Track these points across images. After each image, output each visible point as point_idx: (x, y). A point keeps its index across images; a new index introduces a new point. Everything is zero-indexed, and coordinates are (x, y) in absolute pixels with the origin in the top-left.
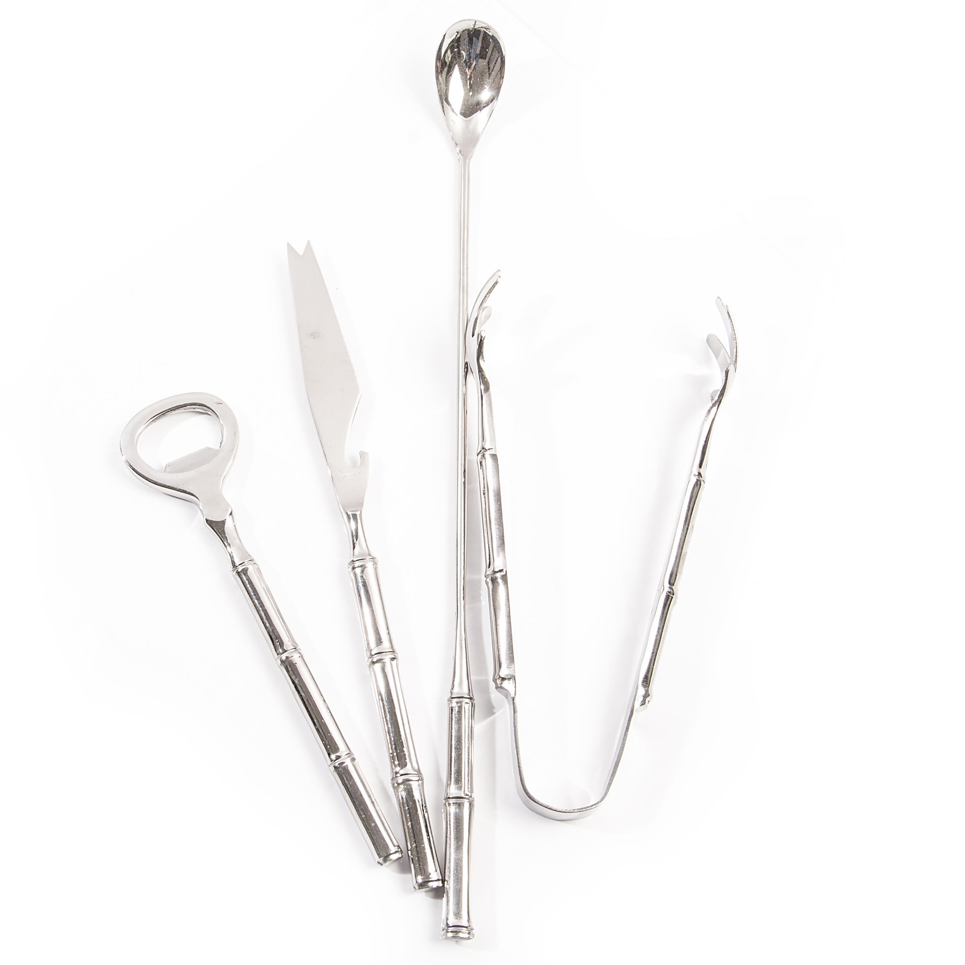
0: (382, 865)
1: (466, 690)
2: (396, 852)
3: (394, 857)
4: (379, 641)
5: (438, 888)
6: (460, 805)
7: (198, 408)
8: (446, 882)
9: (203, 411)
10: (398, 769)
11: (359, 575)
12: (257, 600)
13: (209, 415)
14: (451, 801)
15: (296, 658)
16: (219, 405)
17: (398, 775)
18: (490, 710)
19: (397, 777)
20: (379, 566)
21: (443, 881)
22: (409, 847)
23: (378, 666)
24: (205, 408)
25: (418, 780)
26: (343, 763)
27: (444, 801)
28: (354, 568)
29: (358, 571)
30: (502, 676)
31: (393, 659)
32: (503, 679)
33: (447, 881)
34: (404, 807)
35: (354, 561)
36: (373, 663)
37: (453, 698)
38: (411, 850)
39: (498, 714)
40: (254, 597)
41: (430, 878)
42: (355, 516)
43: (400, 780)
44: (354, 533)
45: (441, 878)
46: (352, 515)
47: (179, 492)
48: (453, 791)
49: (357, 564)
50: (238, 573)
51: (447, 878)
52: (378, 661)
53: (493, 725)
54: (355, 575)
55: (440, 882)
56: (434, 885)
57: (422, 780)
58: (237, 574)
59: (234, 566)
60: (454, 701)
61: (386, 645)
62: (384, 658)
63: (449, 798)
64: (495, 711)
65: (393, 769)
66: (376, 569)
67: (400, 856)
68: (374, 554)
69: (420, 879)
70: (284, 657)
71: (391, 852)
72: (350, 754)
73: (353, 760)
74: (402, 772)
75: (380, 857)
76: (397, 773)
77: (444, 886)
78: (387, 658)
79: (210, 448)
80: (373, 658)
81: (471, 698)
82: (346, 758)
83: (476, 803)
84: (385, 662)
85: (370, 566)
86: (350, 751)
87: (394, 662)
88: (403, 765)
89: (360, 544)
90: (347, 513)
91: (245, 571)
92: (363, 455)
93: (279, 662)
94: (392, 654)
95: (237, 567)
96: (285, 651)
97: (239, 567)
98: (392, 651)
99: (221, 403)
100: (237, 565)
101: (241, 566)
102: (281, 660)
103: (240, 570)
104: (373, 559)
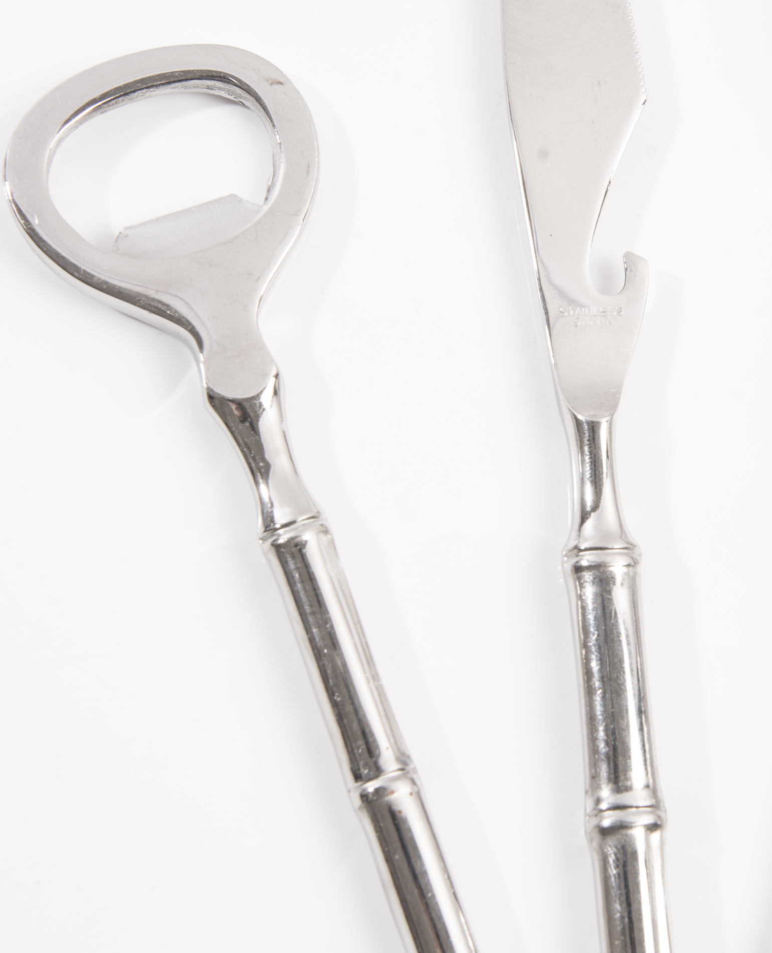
4: (622, 776)
7: (220, 89)
9: (232, 98)
11: (588, 587)
12: (319, 627)
13: (247, 107)
15: (402, 796)
16: (276, 86)
20: (644, 569)
24: (238, 90)
28: (578, 569)
29: (588, 577)
31: (654, 827)
35: (580, 550)
36: (602, 831)
42: (594, 428)
46: (589, 423)
49: (587, 558)
50: (277, 547)
52: (614, 829)
54: (581, 589)
58: (273, 548)
59: (269, 525)
62: (630, 822)
68: (635, 534)
70: (371, 787)
78: (638, 824)
79: (239, 200)
80: (603, 818)
85: (619, 568)
87: (656, 836)
90: (576, 418)
91: (297, 545)
92: (631, 264)
93: (358, 802)
94: (651, 813)
95: (276, 529)
96: (378, 771)
97: (281, 531)
98: (655, 806)
99: (281, 83)
100: (278, 526)
101: (287, 529)
102: (364, 797)
103: (281, 541)
104: (629, 548)
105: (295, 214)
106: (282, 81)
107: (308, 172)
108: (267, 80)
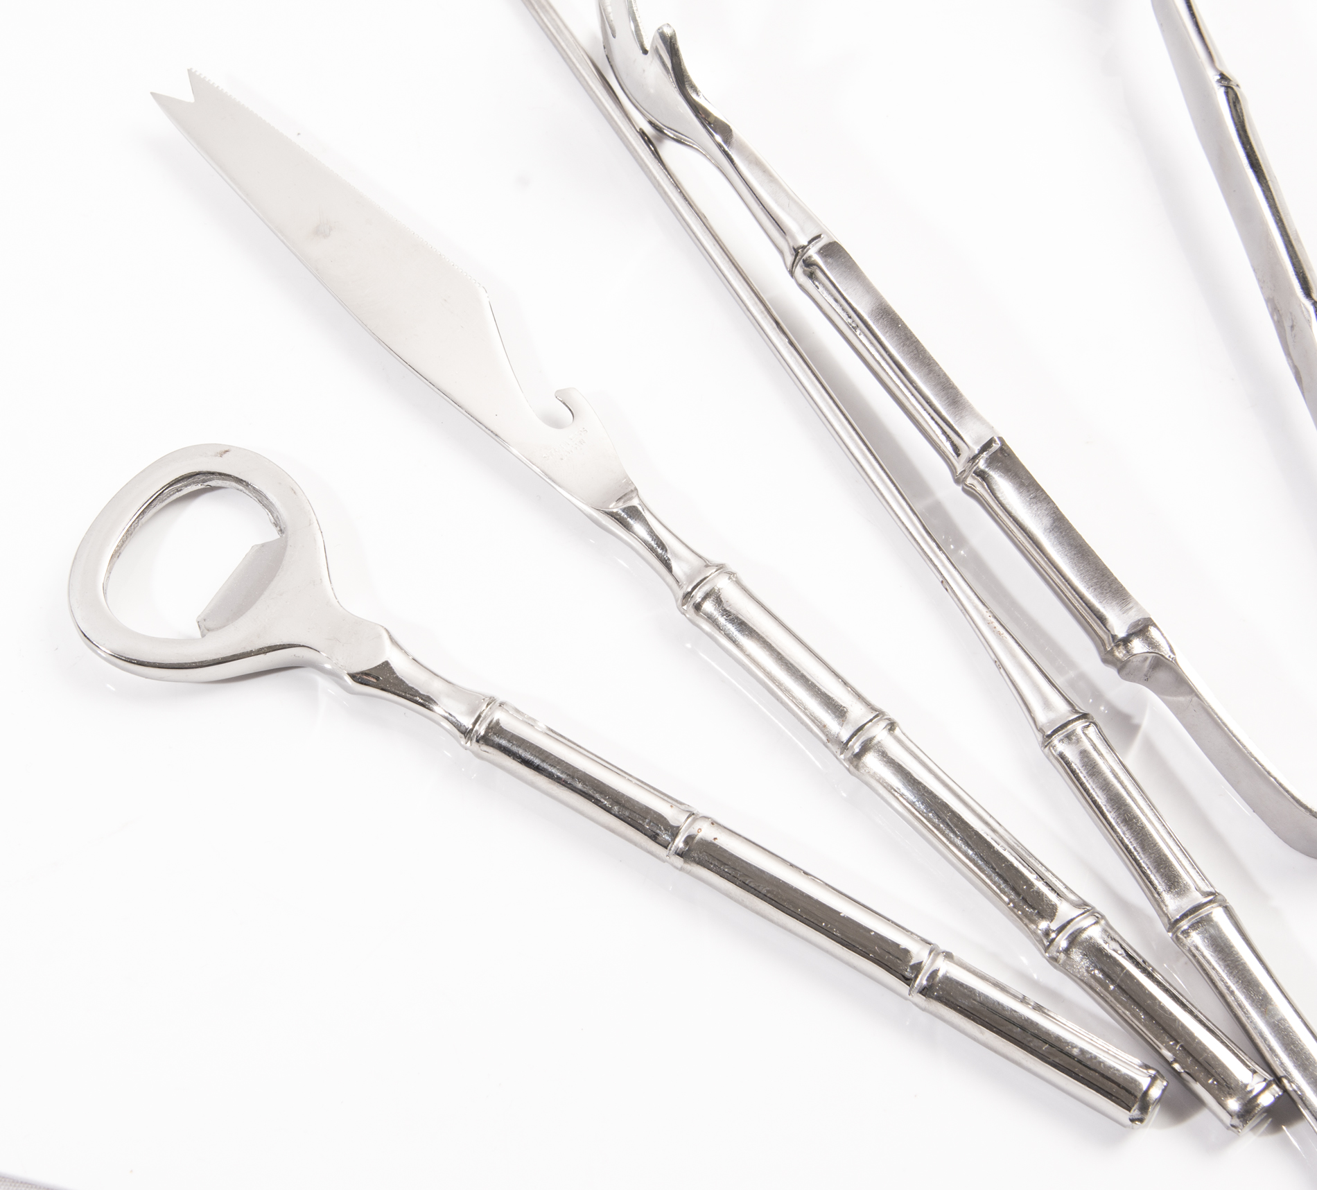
0: (1141, 1120)
1: (1062, 708)
2: (1154, 1079)
3: (1155, 1093)
4: (840, 712)
5: (1278, 1099)
6: (1203, 923)
7: (186, 486)
8: (1285, 1081)
10: (1043, 925)
11: (717, 614)
14: (1185, 925)
15: (706, 832)
16: (225, 456)
17: (1053, 935)
18: (1127, 725)
19: (1053, 940)
21: (1278, 1080)
22: (1169, 1055)
23: (871, 759)
24: (202, 478)
25: (1096, 923)
26: (935, 973)
27: (1170, 934)
28: (698, 607)
29: (709, 606)
30: (1121, 633)
31: (890, 726)
32: (1126, 641)
33: (1286, 1077)
34: (1107, 989)
35: (689, 593)
36: (858, 756)
37: (1050, 736)
38: (1175, 1061)
39: (1146, 723)
40: (545, 766)
41: (1251, 1092)
42: (634, 512)
43: (1062, 942)
44: (653, 543)
45: (1269, 1078)
46: (624, 510)
47: (262, 655)
48: (1174, 905)
49: (698, 595)
50: (483, 739)
51: (1280, 1072)
52: (865, 748)
53: (1150, 750)
54: (710, 619)
55: (1274, 1086)
56: (1266, 1100)
57: (1103, 917)
58: (481, 743)
59: (466, 733)
60: (1056, 740)
61: (858, 713)
62: (871, 735)
63: (1177, 921)
64: (1136, 721)
65: (1034, 933)
66: (738, 583)
67: (1165, 1083)
68: (716, 559)
69: (1234, 1104)
70: (679, 843)
71: (1144, 1088)
72: (934, 951)
73: (948, 956)
74: (1054, 925)
75: (1129, 1109)
76: (1047, 933)
77: (1285, 1090)
78: (879, 732)
79: (263, 545)
80: (852, 746)
81: (1084, 716)
82: (933, 961)
83: (1231, 902)
84: (879, 742)
85: (724, 585)
86: (930, 944)
87: (897, 731)
88: (1048, 911)
89: (675, 555)
90: (612, 515)
91: (495, 728)
93: (679, 862)
94: (881, 720)
95: (472, 730)
96: (674, 831)
97: (477, 727)
98: (879, 714)
99: (227, 451)
100: (471, 727)
101: (478, 724)
102: (681, 854)
103: (482, 733)
104: (720, 567)
105: (310, 525)
106: (226, 449)
107: (295, 493)
108: (216, 456)
